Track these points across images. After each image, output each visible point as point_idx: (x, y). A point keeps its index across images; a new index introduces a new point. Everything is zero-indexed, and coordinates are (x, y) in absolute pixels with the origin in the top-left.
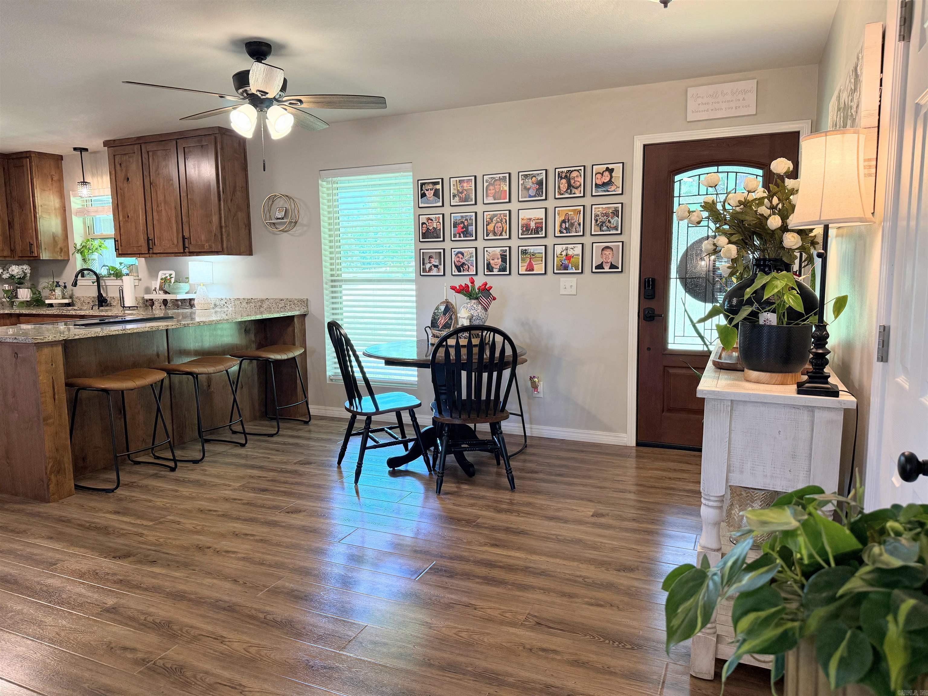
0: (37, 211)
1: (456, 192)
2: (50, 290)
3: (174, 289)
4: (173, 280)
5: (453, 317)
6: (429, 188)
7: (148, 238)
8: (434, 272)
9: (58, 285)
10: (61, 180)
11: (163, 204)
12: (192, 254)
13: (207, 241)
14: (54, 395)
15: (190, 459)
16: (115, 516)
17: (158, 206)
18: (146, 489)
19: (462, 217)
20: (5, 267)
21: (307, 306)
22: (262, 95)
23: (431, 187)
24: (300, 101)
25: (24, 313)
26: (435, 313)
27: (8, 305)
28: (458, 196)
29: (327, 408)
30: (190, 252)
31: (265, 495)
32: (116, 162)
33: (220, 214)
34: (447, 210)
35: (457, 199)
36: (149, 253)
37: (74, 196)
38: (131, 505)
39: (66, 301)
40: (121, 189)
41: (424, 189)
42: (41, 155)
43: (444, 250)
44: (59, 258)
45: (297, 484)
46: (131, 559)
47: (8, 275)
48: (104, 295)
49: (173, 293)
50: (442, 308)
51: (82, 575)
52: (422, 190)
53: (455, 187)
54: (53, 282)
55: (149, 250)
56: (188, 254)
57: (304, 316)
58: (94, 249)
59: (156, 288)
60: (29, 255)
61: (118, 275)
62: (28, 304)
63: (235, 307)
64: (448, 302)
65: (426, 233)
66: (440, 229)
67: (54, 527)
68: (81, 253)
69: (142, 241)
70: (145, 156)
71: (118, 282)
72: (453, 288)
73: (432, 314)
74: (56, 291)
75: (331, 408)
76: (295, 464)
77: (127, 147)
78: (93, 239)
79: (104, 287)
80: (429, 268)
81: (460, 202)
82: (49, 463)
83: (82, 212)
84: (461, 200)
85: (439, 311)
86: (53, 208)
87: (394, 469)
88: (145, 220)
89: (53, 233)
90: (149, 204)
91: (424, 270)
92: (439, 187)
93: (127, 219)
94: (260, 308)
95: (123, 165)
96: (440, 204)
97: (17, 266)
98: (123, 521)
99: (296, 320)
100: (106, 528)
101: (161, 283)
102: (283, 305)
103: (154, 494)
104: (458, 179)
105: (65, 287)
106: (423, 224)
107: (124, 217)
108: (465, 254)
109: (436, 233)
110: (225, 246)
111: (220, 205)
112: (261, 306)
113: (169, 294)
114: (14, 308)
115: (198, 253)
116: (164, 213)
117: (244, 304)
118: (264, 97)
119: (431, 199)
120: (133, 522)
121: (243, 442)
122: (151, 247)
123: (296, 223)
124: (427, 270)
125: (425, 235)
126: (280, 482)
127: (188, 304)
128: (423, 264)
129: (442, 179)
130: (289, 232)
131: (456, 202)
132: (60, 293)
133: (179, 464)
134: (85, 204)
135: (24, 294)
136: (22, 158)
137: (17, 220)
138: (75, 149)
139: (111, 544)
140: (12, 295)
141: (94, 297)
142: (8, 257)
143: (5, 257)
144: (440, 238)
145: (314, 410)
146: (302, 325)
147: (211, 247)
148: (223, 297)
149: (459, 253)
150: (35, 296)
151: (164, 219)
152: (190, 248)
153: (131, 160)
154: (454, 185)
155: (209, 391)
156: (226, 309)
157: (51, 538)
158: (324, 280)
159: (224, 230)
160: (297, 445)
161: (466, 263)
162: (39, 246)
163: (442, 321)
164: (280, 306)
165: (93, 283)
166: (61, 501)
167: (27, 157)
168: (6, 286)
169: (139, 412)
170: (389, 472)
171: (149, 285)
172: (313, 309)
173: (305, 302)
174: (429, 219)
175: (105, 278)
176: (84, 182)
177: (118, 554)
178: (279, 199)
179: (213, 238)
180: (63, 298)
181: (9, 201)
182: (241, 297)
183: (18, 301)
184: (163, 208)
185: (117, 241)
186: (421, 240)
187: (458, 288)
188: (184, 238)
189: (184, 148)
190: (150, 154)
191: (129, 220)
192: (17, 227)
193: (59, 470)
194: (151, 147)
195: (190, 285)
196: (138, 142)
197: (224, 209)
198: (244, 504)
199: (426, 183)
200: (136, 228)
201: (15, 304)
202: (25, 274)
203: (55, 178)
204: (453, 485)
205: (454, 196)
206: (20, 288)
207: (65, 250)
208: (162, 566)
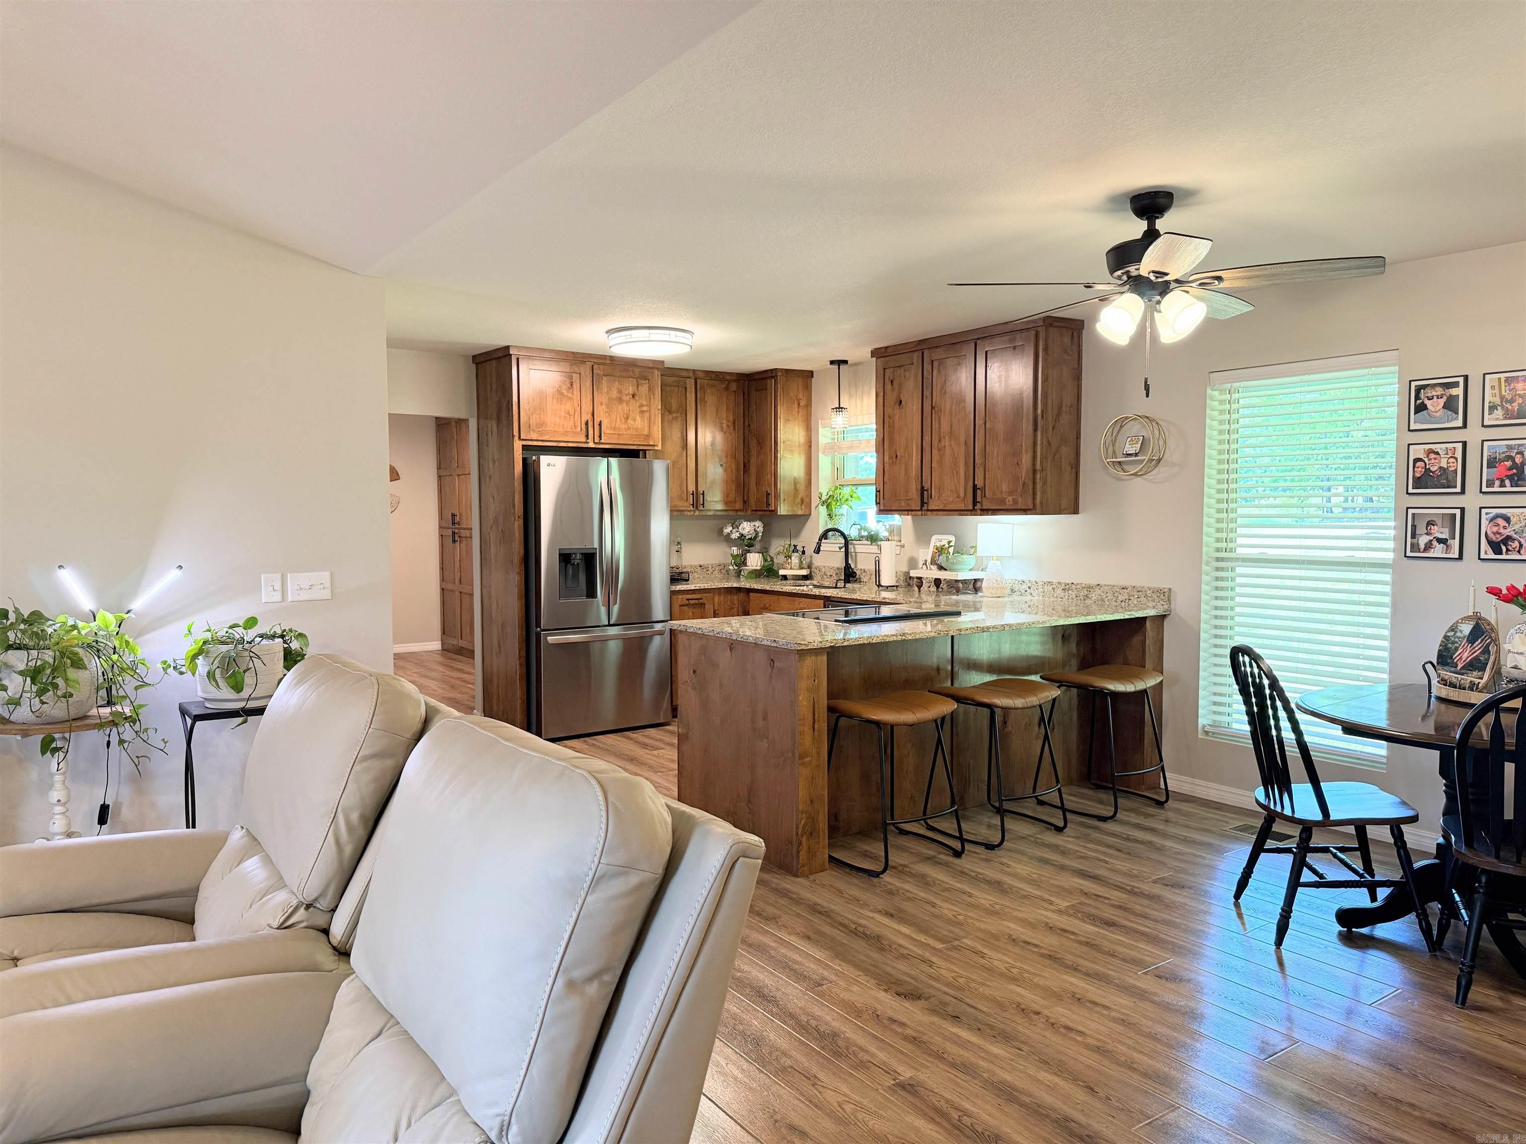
0: (779, 449)
1: (1497, 400)
2: (786, 557)
3: (953, 563)
4: (951, 550)
5: (1492, 649)
6: (1434, 393)
7: (922, 487)
8: (1438, 550)
9: (795, 550)
10: (808, 405)
11: (947, 438)
12: (985, 511)
13: (1011, 493)
14: (814, 723)
15: (979, 839)
16: (887, 920)
17: (940, 441)
18: (924, 881)
19: (1510, 447)
20: (734, 523)
21: (1169, 600)
22: (1157, 277)
23: (1439, 393)
24: (1219, 278)
25: (756, 587)
26: (1446, 637)
27: (734, 574)
28: (1503, 407)
29: (1197, 781)
30: (982, 510)
31: (1114, 933)
32: (887, 378)
33: (1035, 452)
34: (1474, 434)
35: (1499, 413)
36: (921, 510)
37: (823, 427)
38: (908, 906)
39: (804, 572)
40: (889, 417)
41: (1422, 395)
42: (787, 372)
43: (1463, 510)
44: (800, 513)
45: (1165, 922)
46: (922, 1003)
47: (738, 534)
48: (853, 566)
49: (951, 570)
50: (1466, 629)
51: (858, 1013)
52: (1417, 397)
53: (1497, 391)
54: (790, 545)
55: (922, 506)
56: (979, 512)
57: (1163, 617)
58: (843, 501)
59: (926, 561)
60: (765, 509)
61: (873, 539)
62: (757, 574)
63: (1043, 596)
64: (1480, 618)
65: (1423, 478)
66: (1456, 471)
67: (811, 920)
68: (827, 507)
69: (914, 493)
70: (927, 367)
71: (874, 549)
72: (1494, 591)
73: (1440, 638)
74: (793, 558)
75: (1202, 782)
76: (1155, 882)
77: (903, 355)
78: (842, 485)
79: (853, 554)
80: (1426, 545)
81: (1506, 418)
82: (802, 819)
83: (832, 448)
84: (1508, 415)
85: (1458, 634)
86: (797, 444)
87: (1349, 931)
88: (920, 462)
89: (795, 478)
90: (927, 438)
91: (1415, 547)
92: (1459, 391)
93: (894, 460)
94: (1084, 600)
95: (895, 382)
96: (1459, 423)
97: (749, 523)
98: (900, 932)
99: (1148, 624)
100: (878, 938)
101: (934, 553)
102: (1127, 597)
103: (936, 893)
104: (1503, 376)
105: (803, 552)
106: (1416, 460)
107: (890, 457)
108: (1513, 520)
109: (1447, 479)
110: (1038, 501)
111: (1035, 436)
112: (1087, 596)
113: (946, 570)
114: (742, 580)
115: (994, 512)
116: (948, 451)
117: (1059, 591)
118: (1160, 280)
119: (1438, 414)
120: (914, 936)
121: (1061, 824)
122: (925, 500)
123: (1159, 460)
124: (1422, 546)
125: (1419, 482)
126: (1133, 913)
127: (971, 586)
128: (1414, 536)
129: (1466, 378)
130: (1144, 476)
131: (1497, 419)
132: (797, 561)
133: (967, 846)
134: (836, 436)
135: (754, 561)
136: (765, 378)
137: (753, 460)
138: (832, 362)
139: (889, 969)
140: (741, 562)
141: (838, 569)
142: (740, 510)
143: (737, 511)
144: (1455, 487)
145: (1175, 782)
146: (1158, 633)
147: (1015, 502)
148: (1024, 579)
149: (1497, 516)
150: (767, 564)
151: (948, 460)
152: (984, 503)
153: (907, 374)
154: (1493, 387)
155: (1006, 730)
156: (1029, 598)
157: (809, 938)
158: (1205, 558)
159: (1038, 476)
160: (1150, 844)
161: (1515, 536)
162: (777, 497)
163: (1464, 655)
164: (1121, 598)
165: (840, 548)
166: (812, 877)
167: (772, 377)
168: (735, 548)
169: (909, 753)
170: (1340, 933)
171: (915, 555)
172: (1180, 605)
173: (1166, 595)
174: (1431, 451)
175: (854, 542)
176: (840, 408)
177: (900, 989)
178: (1132, 423)
179: (1020, 489)
180: (801, 568)
181: (746, 437)
182: (1055, 581)
183: (747, 570)
184: (947, 444)
185: (879, 491)
186: (1411, 490)
187: (1505, 591)
188: (975, 488)
189: (986, 352)
190: (936, 364)
191: (898, 462)
192: (753, 470)
193: (812, 833)
194: (939, 354)
195: (977, 558)
196: (919, 347)
197: (1042, 443)
198: (1080, 942)
199: (1428, 385)
200: (906, 473)
201: (742, 573)
202: (757, 533)
203: (802, 403)
204: (1492, 993)
205: (1493, 408)
206: (749, 552)
207: (806, 501)
208: (970, 1028)
